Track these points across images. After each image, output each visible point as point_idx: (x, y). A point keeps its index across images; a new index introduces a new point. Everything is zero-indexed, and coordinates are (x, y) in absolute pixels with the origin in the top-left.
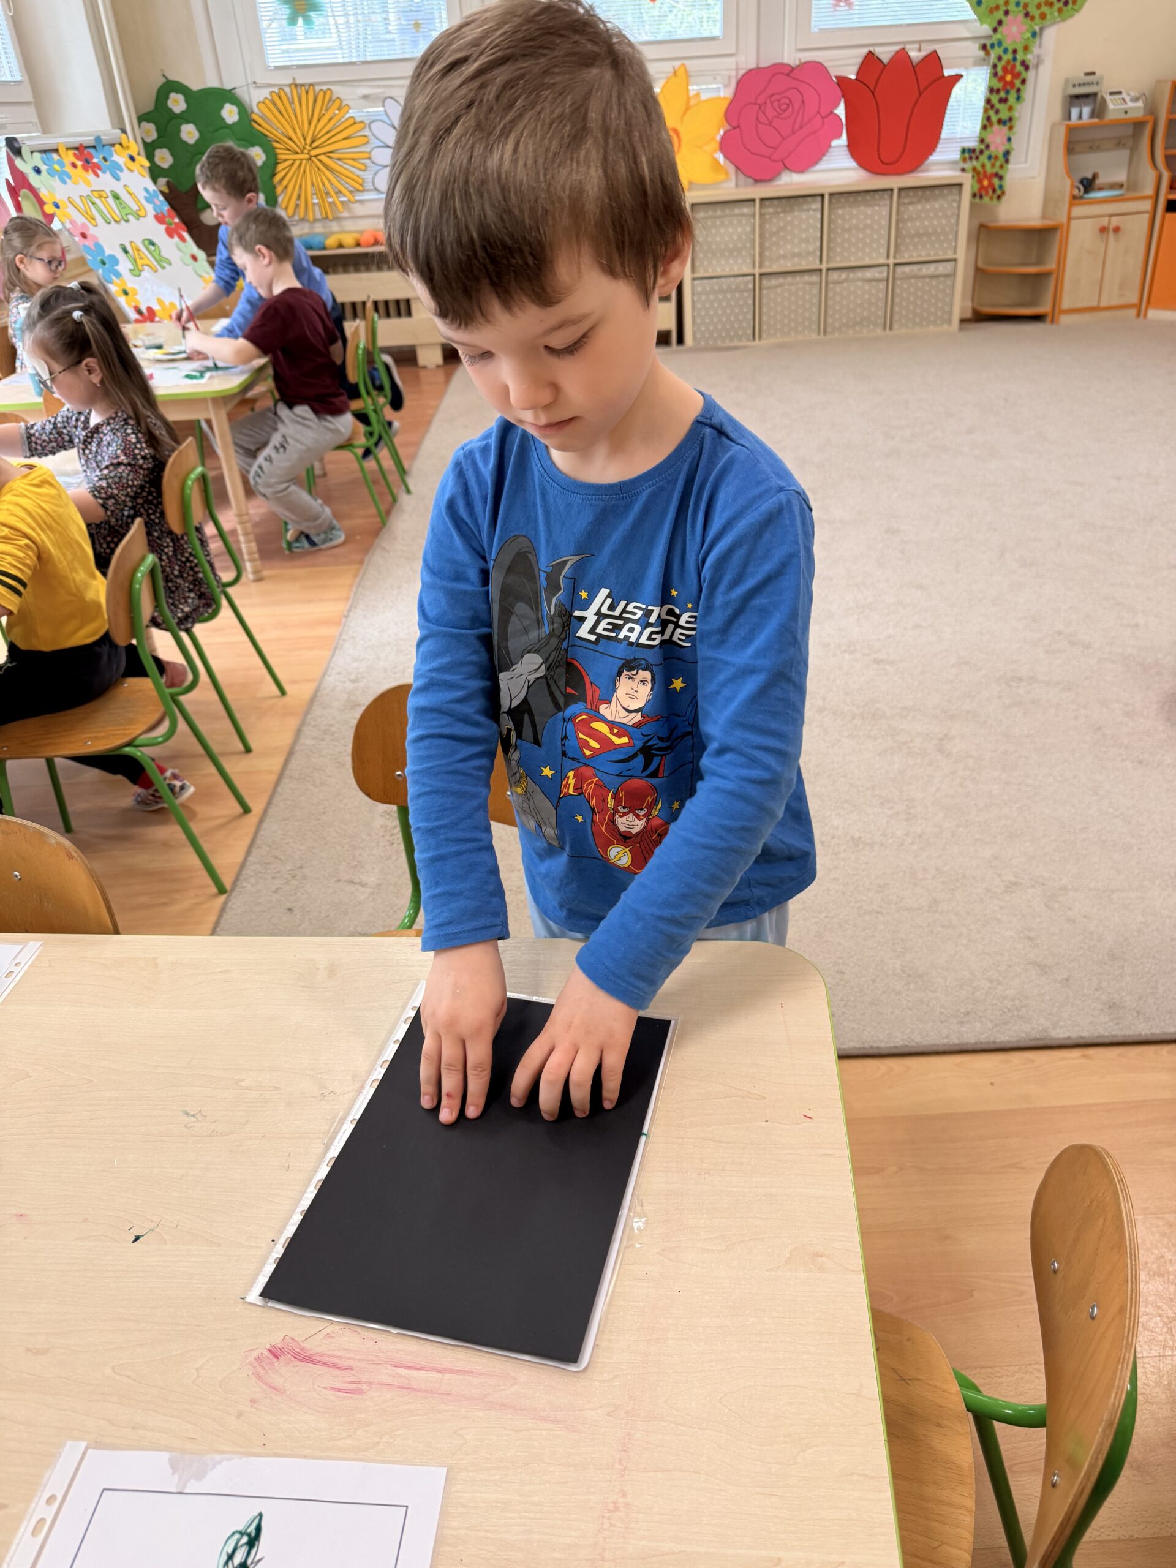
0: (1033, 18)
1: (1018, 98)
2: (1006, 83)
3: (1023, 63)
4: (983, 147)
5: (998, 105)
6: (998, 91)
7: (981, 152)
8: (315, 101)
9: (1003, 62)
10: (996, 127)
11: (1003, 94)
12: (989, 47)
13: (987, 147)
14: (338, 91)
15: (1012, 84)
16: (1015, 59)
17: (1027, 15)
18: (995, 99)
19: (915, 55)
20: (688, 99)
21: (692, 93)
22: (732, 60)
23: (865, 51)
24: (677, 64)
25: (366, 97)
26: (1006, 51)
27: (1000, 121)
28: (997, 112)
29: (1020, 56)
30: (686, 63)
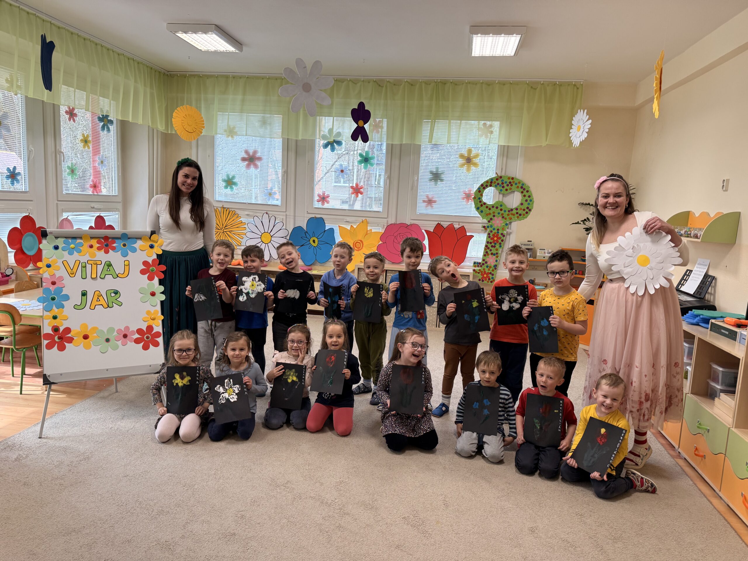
0: (506, 219)
1: (500, 246)
2: (494, 241)
3: (502, 234)
4: (484, 262)
5: (491, 248)
6: (491, 243)
7: (483, 264)
8: (229, 214)
9: (493, 233)
10: (490, 256)
11: (493, 244)
12: (486, 227)
13: (486, 263)
14: (238, 212)
15: (497, 241)
16: (498, 232)
17: (503, 217)
18: (489, 245)
19: (457, 226)
20: (367, 231)
21: (368, 229)
22: (386, 220)
23: (437, 223)
24: (364, 219)
25: (248, 215)
26: (494, 229)
27: (492, 254)
28: (491, 250)
29: (500, 232)
30: (367, 218)
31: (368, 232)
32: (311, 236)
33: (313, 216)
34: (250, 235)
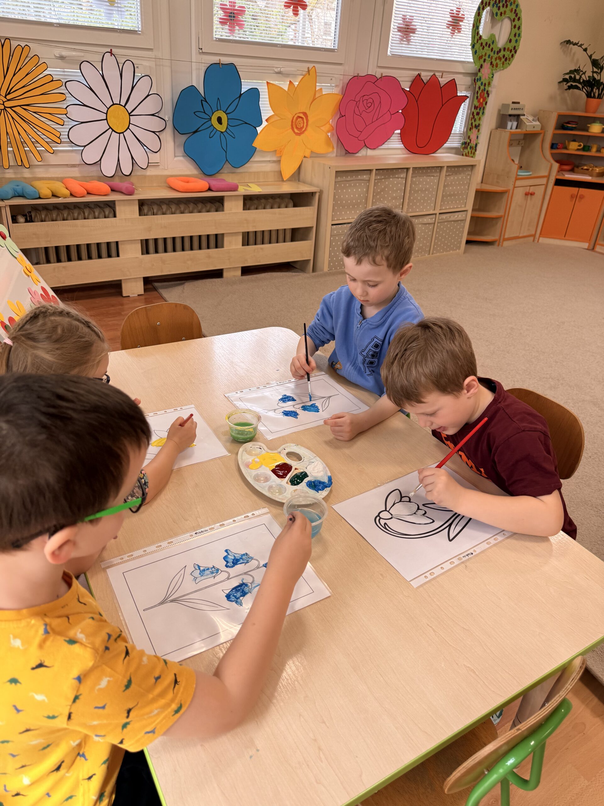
0: (493, 66)
1: (483, 113)
3: (487, 92)
4: (468, 141)
5: (476, 116)
6: (477, 108)
7: (468, 144)
8: (11, 56)
9: (480, 91)
10: (474, 129)
12: (476, 81)
15: (482, 104)
16: (485, 89)
17: (491, 63)
18: (475, 112)
20: (315, 92)
22: (344, 68)
25: (62, 58)
26: (482, 84)
27: (475, 126)
28: (475, 120)
30: (317, 66)
31: (317, 96)
32: (214, 108)
33: (215, 59)
34: (77, 113)
